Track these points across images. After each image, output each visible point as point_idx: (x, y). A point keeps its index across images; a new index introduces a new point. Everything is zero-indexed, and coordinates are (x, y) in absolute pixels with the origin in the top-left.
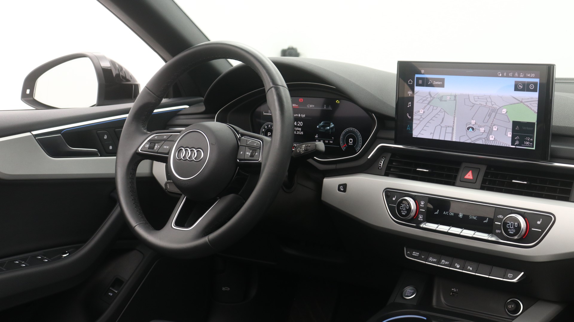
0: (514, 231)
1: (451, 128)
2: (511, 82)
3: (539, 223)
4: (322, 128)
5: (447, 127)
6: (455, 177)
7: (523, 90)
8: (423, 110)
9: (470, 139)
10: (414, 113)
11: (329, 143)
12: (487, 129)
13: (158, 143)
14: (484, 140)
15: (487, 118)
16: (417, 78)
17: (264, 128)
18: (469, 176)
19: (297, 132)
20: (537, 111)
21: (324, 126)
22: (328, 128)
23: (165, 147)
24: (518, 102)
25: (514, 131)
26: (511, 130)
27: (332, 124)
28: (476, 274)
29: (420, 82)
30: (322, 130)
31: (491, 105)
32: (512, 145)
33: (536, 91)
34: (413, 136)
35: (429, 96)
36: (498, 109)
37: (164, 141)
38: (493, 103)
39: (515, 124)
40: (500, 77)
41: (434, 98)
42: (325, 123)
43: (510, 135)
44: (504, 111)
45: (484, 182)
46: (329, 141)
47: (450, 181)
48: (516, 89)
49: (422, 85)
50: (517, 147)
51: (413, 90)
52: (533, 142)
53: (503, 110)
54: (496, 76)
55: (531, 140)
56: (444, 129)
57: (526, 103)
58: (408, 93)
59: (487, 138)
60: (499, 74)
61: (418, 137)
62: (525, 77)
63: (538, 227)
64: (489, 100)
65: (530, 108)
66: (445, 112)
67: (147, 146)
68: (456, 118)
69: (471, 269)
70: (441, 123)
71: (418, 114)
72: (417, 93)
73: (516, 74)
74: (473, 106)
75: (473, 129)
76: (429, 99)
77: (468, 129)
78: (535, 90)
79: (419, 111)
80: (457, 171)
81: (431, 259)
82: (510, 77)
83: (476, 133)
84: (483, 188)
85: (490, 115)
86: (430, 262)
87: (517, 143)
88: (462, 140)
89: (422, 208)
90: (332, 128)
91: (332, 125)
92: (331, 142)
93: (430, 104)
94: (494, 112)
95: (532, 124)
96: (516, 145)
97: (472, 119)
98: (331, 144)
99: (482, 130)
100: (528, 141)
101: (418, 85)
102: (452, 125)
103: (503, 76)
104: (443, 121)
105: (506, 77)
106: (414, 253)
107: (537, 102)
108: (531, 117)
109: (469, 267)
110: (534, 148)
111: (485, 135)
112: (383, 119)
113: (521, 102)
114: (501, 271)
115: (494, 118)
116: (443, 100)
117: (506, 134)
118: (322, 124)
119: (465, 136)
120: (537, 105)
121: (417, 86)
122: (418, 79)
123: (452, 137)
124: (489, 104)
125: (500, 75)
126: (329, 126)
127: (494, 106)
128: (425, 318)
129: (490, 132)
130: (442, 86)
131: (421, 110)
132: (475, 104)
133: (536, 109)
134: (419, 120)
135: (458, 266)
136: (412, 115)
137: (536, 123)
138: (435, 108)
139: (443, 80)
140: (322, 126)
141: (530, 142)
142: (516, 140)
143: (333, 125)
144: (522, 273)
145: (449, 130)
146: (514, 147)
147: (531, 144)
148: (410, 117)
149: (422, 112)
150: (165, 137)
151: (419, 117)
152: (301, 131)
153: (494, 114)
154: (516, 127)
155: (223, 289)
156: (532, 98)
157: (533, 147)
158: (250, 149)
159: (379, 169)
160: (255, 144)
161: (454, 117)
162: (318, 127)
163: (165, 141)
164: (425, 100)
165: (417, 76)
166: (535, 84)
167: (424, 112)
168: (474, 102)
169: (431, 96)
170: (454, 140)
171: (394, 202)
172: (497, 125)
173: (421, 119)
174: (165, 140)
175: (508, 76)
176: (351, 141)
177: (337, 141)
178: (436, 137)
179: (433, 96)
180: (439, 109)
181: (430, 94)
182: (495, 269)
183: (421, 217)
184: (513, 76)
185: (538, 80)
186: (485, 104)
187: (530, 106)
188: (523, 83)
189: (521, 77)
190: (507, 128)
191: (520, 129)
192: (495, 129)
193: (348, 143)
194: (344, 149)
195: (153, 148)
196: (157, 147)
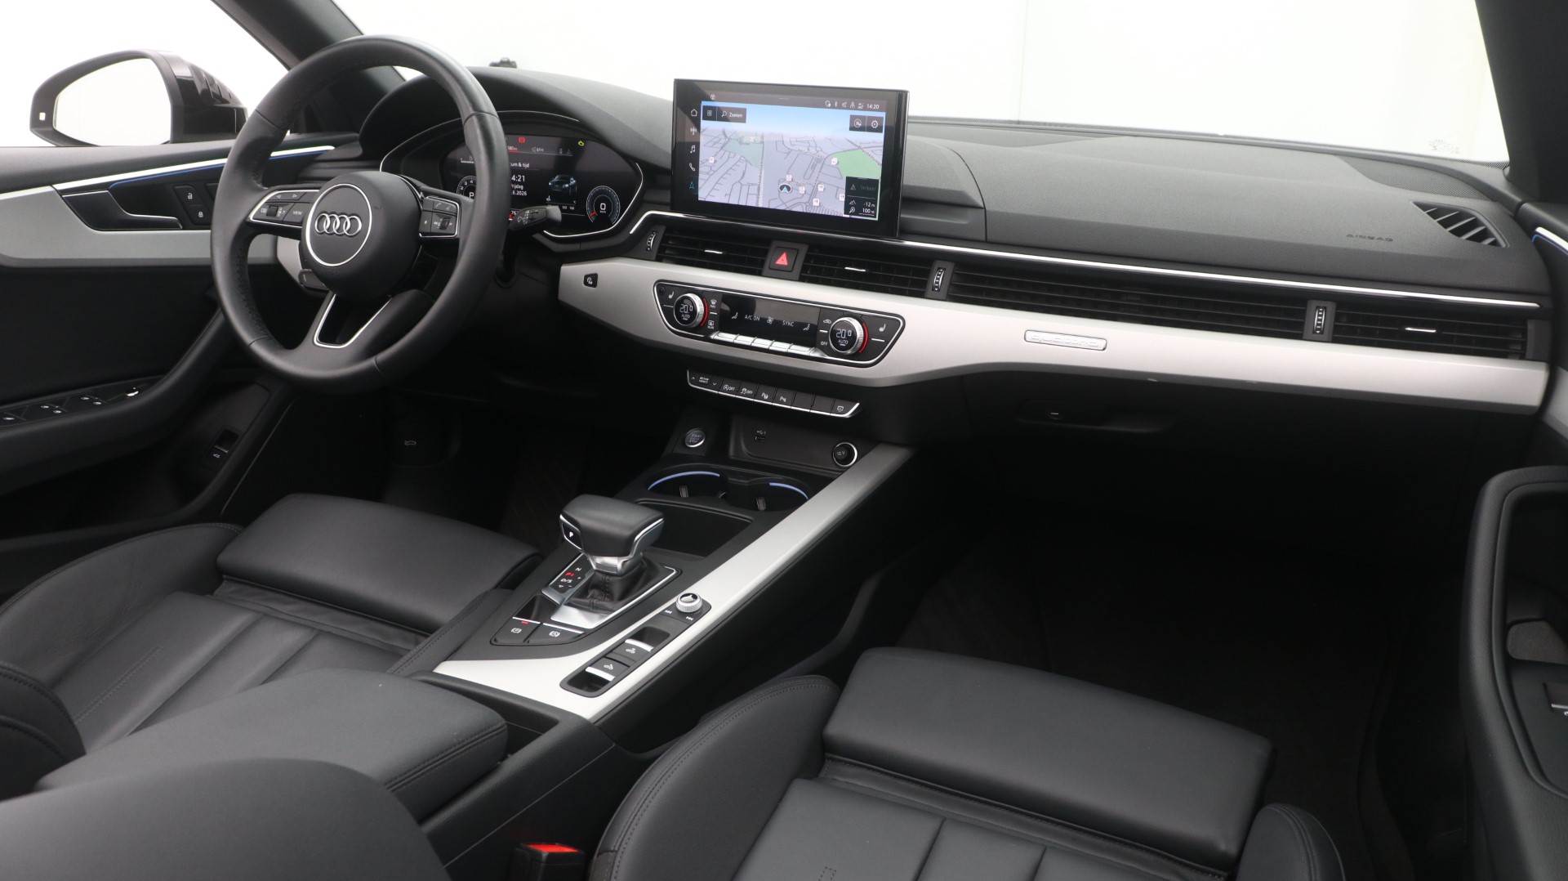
0: (847, 342)
1: (756, 187)
2: (845, 116)
3: (881, 330)
4: (557, 186)
5: (750, 185)
6: (762, 263)
7: (862, 129)
8: (713, 158)
9: (784, 203)
10: (700, 163)
11: (568, 210)
12: (810, 189)
13: (282, 206)
14: (804, 206)
15: (810, 171)
16: (704, 107)
17: (463, 185)
18: (782, 260)
19: (516, 192)
20: (881, 163)
21: (560, 183)
22: (567, 185)
23: (295, 213)
24: (854, 147)
25: (848, 191)
26: (844, 191)
27: (572, 179)
28: (793, 408)
29: (710, 113)
30: (557, 189)
31: (815, 152)
32: (845, 214)
33: (881, 132)
34: (699, 199)
35: (723, 137)
36: (825, 159)
37: (292, 204)
38: (818, 149)
39: (850, 181)
40: (828, 108)
41: (730, 139)
42: (561, 178)
43: (842, 198)
44: (834, 161)
45: (804, 269)
46: (568, 208)
47: (754, 268)
48: (852, 128)
49: (712, 118)
50: (853, 217)
51: (698, 126)
52: (874, 209)
53: (833, 160)
54: (823, 106)
55: (873, 205)
56: (745, 189)
57: (865, 150)
58: (691, 130)
59: (810, 203)
60: (828, 103)
61: (707, 200)
62: (865, 109)
63: (880, 336)
64: (812, 144)
65: (872, 157)
66: (747, 161)
67: (265, 211)
68: (763, 171)
69: (785, 400)
70: (741, 179)
71: (707, 164)
72: (704, 130)
73: (853, 105)
74: (788, 153)
75: (789, 188)
76: (723, 141)
77: (782, 188)
78: (879, 130)
79: (708, 160)
80: (765, 253)
81: (726, 387)
82: (844, 108)
83: (793, 194)
84: (805, 278)
85: (814, 167)
86: (725, 391)
87: (853, 210)
88: (772, 206)
89: (713, 310)
90: (572, 187)
91: (573, 182)
92: (573, 208)
93: (724, 148)
94: (819, 162)
95: (873, 182)
96: (852, 214)
97: (788, 173)
98: (572, 211)
99: (802, 190)
100: (868, 208)
101: (706, 118)
102: (757, 182)
103: (833, 107)
104: (744, 175)
106: (701, 378)
107: (882, 148)
108: (872, 170)
109: (782, 398)
110: (877, 219)
111: (805, 199)
112: (652, 172)
113: (859, 147)
114: (829, 401)
115: (820, 172)
116: (743, 143)
117: (836, 197)
118: (556, 179)
119: (776, 199)
120: (882, 153)
121: (704, 119)
122: (706, 108)
123: (757, 201)
124: (813, 151)
125: (829, 105)
126: (568, 183)
127: (821, 153)
128: (718, 475)
129: (814, 193)
130: (743, 120)
131: (711, 158)
132: (791, 150)
133: (880, 159)
134: (708, 173)
135: (766, 397)
136: (696, 166)
137: (880, 181)
138: (732, 155)
139: (743, 111)
140: (557, 183)
141: (872, 209)
142: (852, 206)
144: (858, 404)
145: (754, 190)
146: (848, 216)
147: (873, 212)
148: (693, 169)
149: (713, 162)
150: (295, 196)
151: (707, 169)
152: (524, 190)
153: (819, 165)
154: (851, 186)
155: (406, 443)
156: (875, 142)
157: (875, 217)
158: (440, 217)
159: (647, 250)
160: (448, 209)
161: (761, 170)
162: (550, 184)
164: (716, 143)
165: (704, 103)
166: (880, 120)
167: (715, 161)
168: (790, 147)
169: (726, 136)
170: (760, 205)
171: (670, 302)
172: (825, 183)
173: (711, 173)
174: (295, 202)
175: (839, 107)
176: (603, 206)
177: (581, 208)
178: (734, 201)
179: (728, 136)
180: (738, 157)
181: (724, 133)
182: (819, 400)
183: (711, 324)
184: (848, 108)
185: (883, 115)
186: (806, 151)
187: (872, 154)
188: (862, 118)
189: (860, 110)
190: (838, 188)
191: (857, 189)
192: (820, 189)
193: (598, 209)
194: (592, 219)
195: (275, 214)
196: (282, 212)
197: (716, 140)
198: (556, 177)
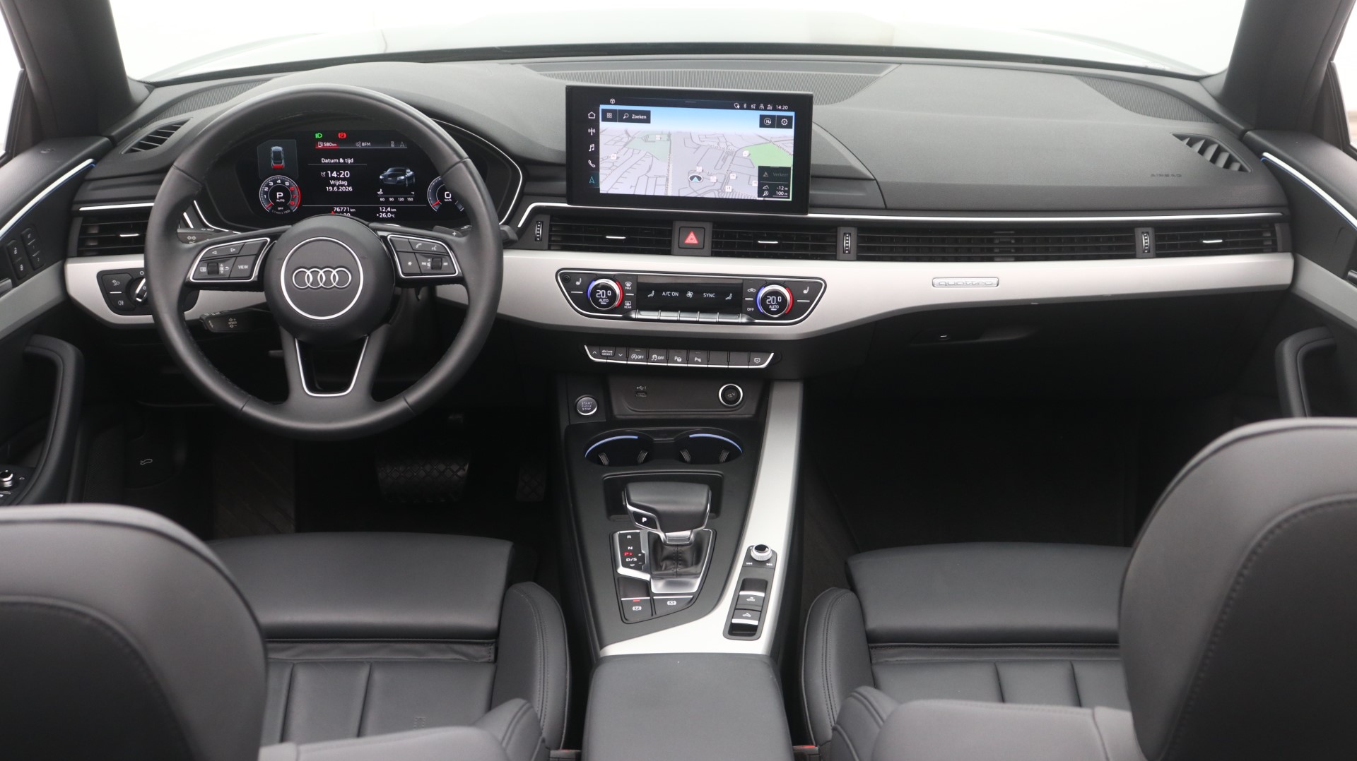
0: (777, 307)
1: (665, 179)
2: (755, 115)
3: (805, 292)
4: (390, 179)
5: (657, 177)
6: (670, 243)
7: (772, 126)
8: (616, 156)
10: (601, 160)
11: (406, 202)
12: (721, 179)
14: (717, 193)
15: (721, 163)
16: (603, 110)
17: (268, 185)
18: (692, 239)
19: (338, 189)
20: (792, 153)
21: (393, 176)
22: (403, 177)
23: (241, 267)
24: (765, 141)
25: (761, 178)
26: (757, 178)
27: (408, 171)
28: (709, 366)
29: (609, 115)
30: (390, 181)
31: (725, 146)
32: (759, 197)
33: (791, 128)
34: (601, 192)
35: (625, 136)
36: (736, 152)
37: (234, 258)
38: (728, 144)
39: (762, 170)
40: (737, 109)
41: (633, 138)
42: (395, 171)
43: (755, 184)
44: (746, 153)
45: (715, 246)
46: (406, 199)
47: (664, 248)
48: (762, 125)
49: (613, 120)
50: (767, 199)
51: (597, 128)
52: (788, 192)
53: (744, 153)
54: (733, 108)
55: (786, 189)
56: (652, 181)
57: (776, 143)
58: (589, 130)
59: (723, 191)
60: (736, 105)
61: (610, 192)
62: (774, 109)
63: (805, 297)
64: (722, 139)
65: (783, 149)
66: (653, 156)
67: (204, 269)
68: (671, 165)
69: (700, 360)
70: (648, 172)
71: (608, 160)
72: (604, 131)
73: (762, 106)
74: (699, 147)
75: (699, 178)
76: (626, 140)
77: (692, 178)
78: (789, 126)
79: (609, 157)
80: (670, 233)
81: (634, 356)
82: (753, 109)
83: (704, 183)
84: (715, 254)
85: (725, 159)
86: (634, 360)
87: (766, 193)
88: (682, 194)
89: (629, 291)
90: (410, 178)
91: (409, 173)
92: (411, 199)
93: (628, 146)
94: (730, 154)
95: (787, 170)
96: (765, 197)
97: (698, 165)
98: (410, 202)
99: (713, 179)
100: (781, 191)
101: (605, 119)
102: (665, 174)
103: (742, 108)
104: (650, 169)
105: (746, 109)
106: (604, 351)
107: (793, 141)
108: (784, 158)
109: (696, 359)
110: (790, 199)
111: (718, 186)
112: (535, 169)
113: (770, 141)
114: (744, 356)
115: (731, 163)
116: (649, 140)
117: (749, 183)
118: (388, 172)
119: (686, 188)
120: (793, 145)
121: (603, 120)
122: (605, 111)
123: (666, 191)
124: (723, 145)
125: (738, 107)
126: (404, 175)
127: (731, 147)
128: (636, 437)
129: (726, 181)
130: (648, 121)
131: (613, 155)
132: (701, 145)
133: (791, 150)
134: (610, 169)
135: (679, 360)
136: (596, 162)
137: (792, 168)
138: (636, 152)
139: (648, 114)
140: (390, 176)
141: (785, 191)
142: (765, 190)
143: (411, 173)
144: (772, 354)
145: (662, 181)
146: (762, 199)
147: (786, 194)
148: (594, 166)
149: (616, 158)
150: (232, 250)
151: (609, 165)
152: (348, 186)
153: (730, 158)
154: (764, 174)
156: (785, 137)
157: (789, 198)
158: (428, 257)
159: (536, 240)
161: (669, 163)
162: (381, 177)
163: (237, 257)
164: (618, 141)
165: (602, 107)
166: (789, 118)
167: (618, 158)
168: (699, 143)
169: (629, 136)
170: (670, 194)
171: (578, 288)
172: (736, 172)
173: (614, 168)
175: (749, 108)
176: (448, 195)
177: (421, 197)
178: (640, 192)
179: (631, 135)
180: (643, 153)
181: (627, 132)
182: (734, 355)
183: (628, 304)
184: (757, 108)
185: (792, 114)
186: (716, 145)
187: (783, 146)
188: (772, 117)
189: (769, 110)
190: (750, 176)
191: (768, 176)
192: (733, 177)
193: (442, 198)
194: (436, 208)
195: (218, 272)
196: (225, 268)
197: (617, 139)
198: (389, 170)
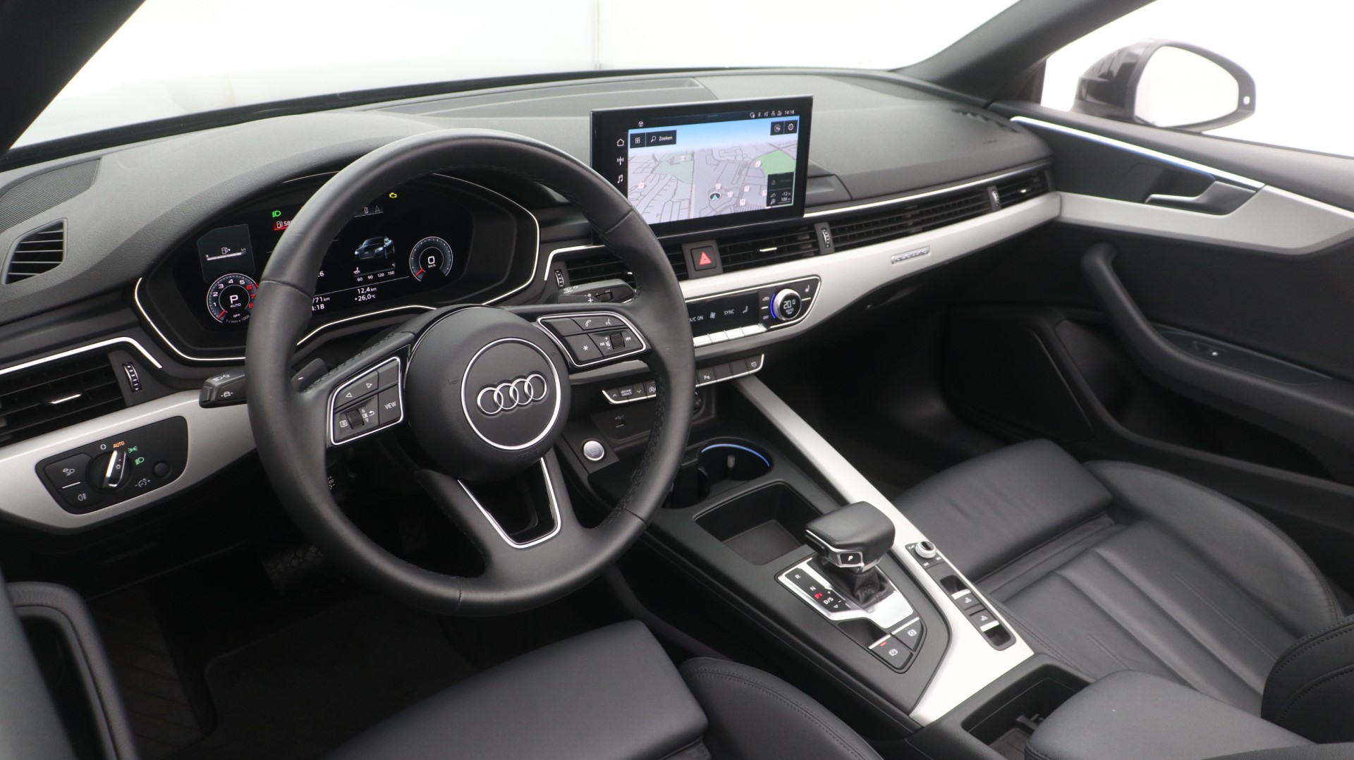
0: (792, 310)
1: (688, 201)
2: (766, 123)
3: (807, 290)
4: (367, 253)
5: (681, 201)
6: (684, 268)
7: (780, 133)
8: (643, 184)
9: (714, 210)
10: (629, 191)
11: (387, 277)
12: (738, 191)
13: (363, 405)
14: (732, 208)
15: (737, 176)
16: (631, 135)
17: (217, 289)
18: (705, 260)
20: (795, 157)
21: (370, 248)
22: (381, 249)
24: (774, 149)
25: (770, 187)
26: (766, 187)
27: (386, 239)
28: (719, 380)
29: (638, 140)
30: (367, 255)
31: (741, 159)
32: (768, 205)
33: (796, 132)
35: (653, 161)
36: (750, 163)
38: (744, 156)
39: (771, 178)
40: (753, 119)
41: (660, 162)
42: (372, 242)
43: (765, 193)
44: (758, 164)
45: (724, 261)
46: (386, 273)
47: (681, 274)
48: (773, 133)
49: (641, 145)
50: (774, 207)
51: (625, 155)
52: (790, 197)
53: (756, 163)
54: (748, 117)
55: (790, 193)
56: (676, 206)
57: (783, 149)
58: (618, 160)
59: (737, 204)
60: (752, 115)
62: (784, 115)
63: (807, 296)
64: (739, 152)
65: (788, 154)
66: (678, 179)
67: (344, 424)
68: (694, 186)
69: (709, 377)
70: (673, 197)
71: (635, 190)
72: (632, 158)
73: (773, 113)
74: (717, 165)
75: (718, 196)
76: (653, 165)
77: (712, 197)
78: (794, 131)
79: (637, 187)
81: (651, 390)
82: (766, 117)
83: (723, 200)
84: (727, 270)
85: (740, 173)
87: (773, 201)
88: (703, 215)
90: (389, 248)
91: (388, 242)
92: (392, 273)
93: (655, 172)
94: (746, 166)
95: (791, 175)
96: (773, 205)
97: (717, 183)
98: (392, 277)
99: (730, 194)
100: (785, 197)
101: (634, 145)
102: (688, 196)
103: (757, 117)
104: (675, 194)
105: (761, 118)
106: (623, 392)
107: (796, 146)
108: (789, 165)
109: (705, 377)
110: (792, 204)
111: (734, 201)
113: (779, 148)
115: (746, 175)
116: (675, 162)
117: (760, 194)
118: (364, 244)
119: (706, 207)
120: (796, 150)
121: (631, 147)
122: (633, 136)
123: (689, 214)
124: (739, 158)
125: (754, 116)
126: (382, 245)
127: (746, 160)
129: (741, 194)
130: (673, 142)
131: (641, 183)
132: (720, 161)
133: (795, 153)
134: (637, 199)
137: (794, 172)
138: (662, 177)
139: (673, 134)
140: (366, 249)
142: (772, 198)
143: (390, 241)
144: (763, 356)
145: (685, 204)
146: (769, 207)
147: (789, 199)
149: (643, 187)
150: (369, 386)
151: (636, 195)
153: (745, 170)
154: (772, 182)
156: (791, 142)
157: (791, 202)
158: (604, 335)
161: (692, 185)
162: (356, 253)
163: (378, 393)
164: (644, 169)
165: (631, 132)
166: (794, 122)
167: (645, 186)
168: (719, 158)
169: (656, 160)
170: (692, 217)
172: (749, 184)
173: (641, 198)
175: (763, 117)
176: (431, 260)
177: (403, 269)
178: (674, 219)
179: (658, 159)
180: (669, 177)
181: (654, 157)
182: (734, 365)
184: (770, 116)
185: (797, 118)
186: (733, 159)
187: (788, 152)
188: (781, 123)
189: (773, 117)
190: (761, 186)
191: (777, 183)
192: (747, 189)
193: (425, 264)
194: (419, 278)
195: (363, 422)
196: (368, 414)
197: (645, 166)
198: (365, 243)
